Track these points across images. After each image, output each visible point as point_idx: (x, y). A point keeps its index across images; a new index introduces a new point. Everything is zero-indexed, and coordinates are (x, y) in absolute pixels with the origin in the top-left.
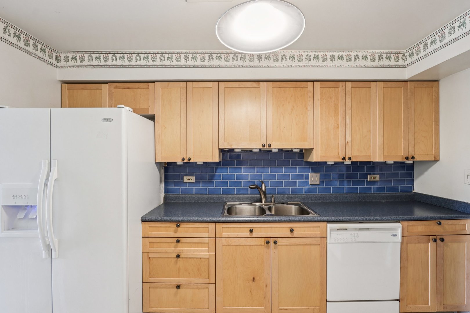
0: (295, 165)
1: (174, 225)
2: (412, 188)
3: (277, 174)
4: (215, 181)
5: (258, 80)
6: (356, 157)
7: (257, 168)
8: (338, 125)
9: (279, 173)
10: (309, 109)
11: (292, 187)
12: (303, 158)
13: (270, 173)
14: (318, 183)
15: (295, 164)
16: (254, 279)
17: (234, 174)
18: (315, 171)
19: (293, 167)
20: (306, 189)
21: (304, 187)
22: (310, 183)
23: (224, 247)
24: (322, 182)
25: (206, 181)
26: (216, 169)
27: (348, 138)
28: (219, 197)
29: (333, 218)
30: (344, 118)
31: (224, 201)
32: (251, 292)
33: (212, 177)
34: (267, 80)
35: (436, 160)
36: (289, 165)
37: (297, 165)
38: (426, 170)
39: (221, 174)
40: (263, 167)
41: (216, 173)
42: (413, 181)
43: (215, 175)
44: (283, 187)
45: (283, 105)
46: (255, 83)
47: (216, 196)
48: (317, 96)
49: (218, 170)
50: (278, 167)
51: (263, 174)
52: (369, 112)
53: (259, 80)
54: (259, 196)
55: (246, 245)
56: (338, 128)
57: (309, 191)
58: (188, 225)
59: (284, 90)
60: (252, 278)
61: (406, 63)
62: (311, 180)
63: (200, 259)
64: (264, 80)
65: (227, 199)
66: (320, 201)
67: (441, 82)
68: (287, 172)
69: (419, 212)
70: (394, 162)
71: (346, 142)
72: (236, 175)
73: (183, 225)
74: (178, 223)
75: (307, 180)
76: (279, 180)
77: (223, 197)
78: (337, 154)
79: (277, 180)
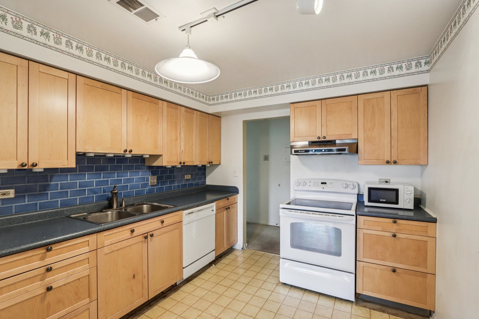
0: (138, 170)
1: (42, 251)
2: (205, 182)
3: (123, 178)
4: (49, 192)
5: (120, 86)
6: (187, 162)
7: (103, 173)
8: (177, 138)
9: (124, 178)
10: (159, 122)
11: (136, 190)
12: (144, 163)
13: (116, 178)
14: (156, 183)
15: (138, 168)
16: (134, 276)
17: (76, 181)
18: (153, 174)
19: (137, 171)
20: (147, 190)
21: (145, 189)
22: (150, 185)
23: (106, 255)
24: (158, 183)
25: (34, 194)
26: (52, 177)
27: (183, 149)
28: (57, 211)
29: (186, 206)
30: (180, 133)
31: (64, 215)
32: (132, 289)
33: (45, 188)
34: (128, 89)
35: (220, 164)
36: (134, 170)
37: (140, 169)
38: (213, 170)
39: (59, 183)
40: (110, 173)
41: (50, 182)
42: (205, 177)
43: (48, 185)
44: (129, 190)
45: (141, 115)
46: (117, 88)
47: (53, 211)
48: (165, 113)
49: (55, 178)
50: (124, 171)
51: (109, 179)
52: (193, 131)
53: (122, 87)
54: (106, 202)
55: (127, 247)
56: (177, 140)
57: (150, 191)
58: (62, 245)
59: (141, 102)
60: (132, 276)
61: (210, 103)
62: (151, 182)
63: (78, 280)
64: (126, 88)
65: (68, 212)
66: (158, 199)
67: (222, 118)
68: (131, 176)
69: (209, 197)
70: (202, 165)
71: (182, 151)
72: (79, 182)
73: (55, 247)
74: (48, 247)
75: (147, 182)
76: (124, 184)
77: (63, 211)
78: (176, 160)
79: (123, 185)
